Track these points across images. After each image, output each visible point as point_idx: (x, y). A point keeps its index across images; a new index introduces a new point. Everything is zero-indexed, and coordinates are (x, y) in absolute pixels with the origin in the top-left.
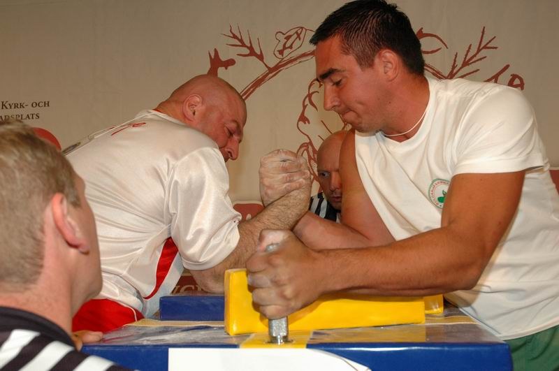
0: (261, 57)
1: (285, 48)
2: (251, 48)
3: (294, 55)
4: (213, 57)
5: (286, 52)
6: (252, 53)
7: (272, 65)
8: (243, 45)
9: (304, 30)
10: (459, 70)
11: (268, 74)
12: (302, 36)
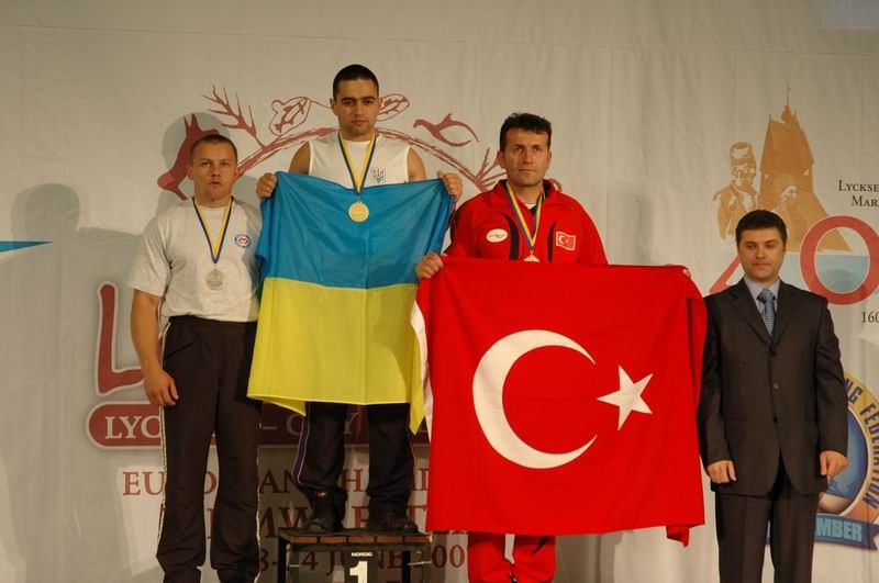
0: (252, 131)
1: (283, 122)
2: (240, 118)
3: (296, 132)
4: (190, 124)
5: (285, 128)
6: (242, 124)
7: (266, 144)
8: (230, 113)
9: (308, 102)
10: (490, 169)
11: (260, 155)
12: (305, 109)
